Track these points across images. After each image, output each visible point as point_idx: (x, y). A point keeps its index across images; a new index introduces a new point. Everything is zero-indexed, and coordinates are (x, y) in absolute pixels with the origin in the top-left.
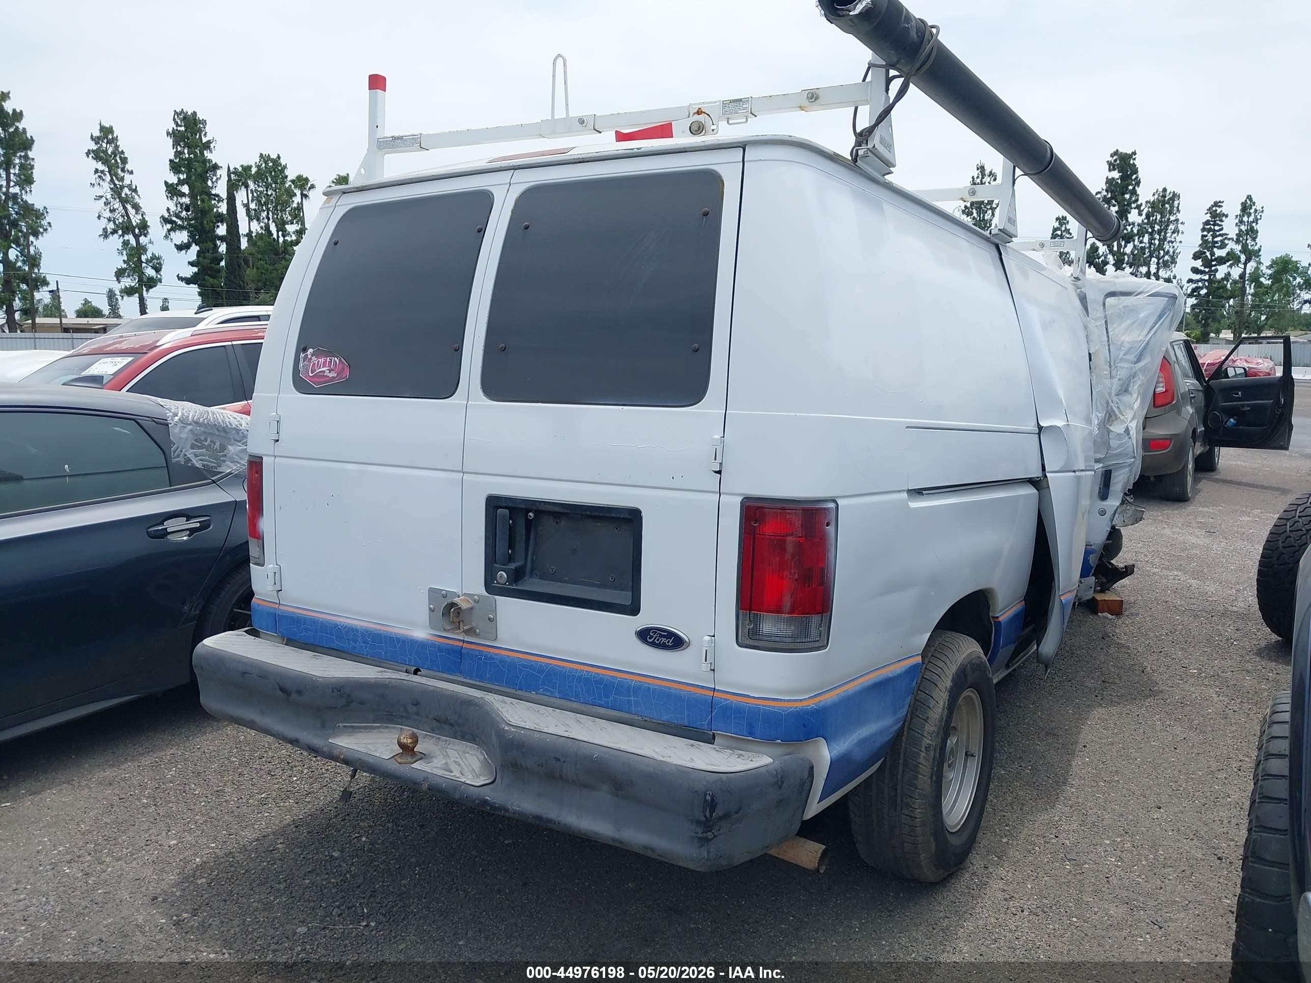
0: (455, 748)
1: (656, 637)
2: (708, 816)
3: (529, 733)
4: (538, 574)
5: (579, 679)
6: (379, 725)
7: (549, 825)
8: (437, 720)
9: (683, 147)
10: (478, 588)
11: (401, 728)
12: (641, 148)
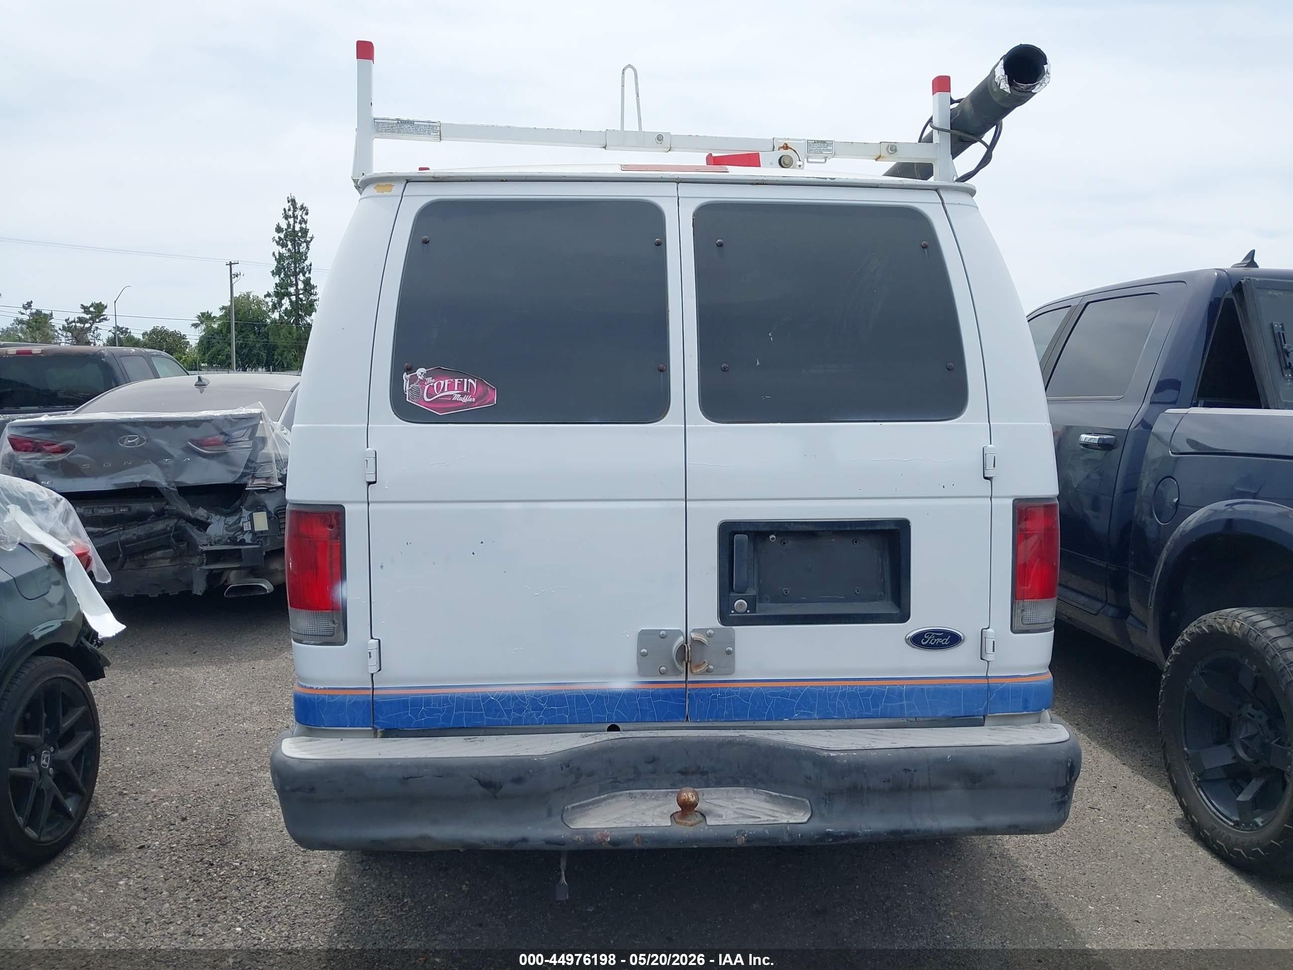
0: (713, 797)
1: (931, 639)
2: (1068, 781)
3: (863, 753)
4: (769, 597)
5: (843, 695)
6: (606, 795)
7: (906, 836)
8: (683, 773)
9: (881, 182)
10: (714, 622)
11: (630, 793)
12: (835, 179)
